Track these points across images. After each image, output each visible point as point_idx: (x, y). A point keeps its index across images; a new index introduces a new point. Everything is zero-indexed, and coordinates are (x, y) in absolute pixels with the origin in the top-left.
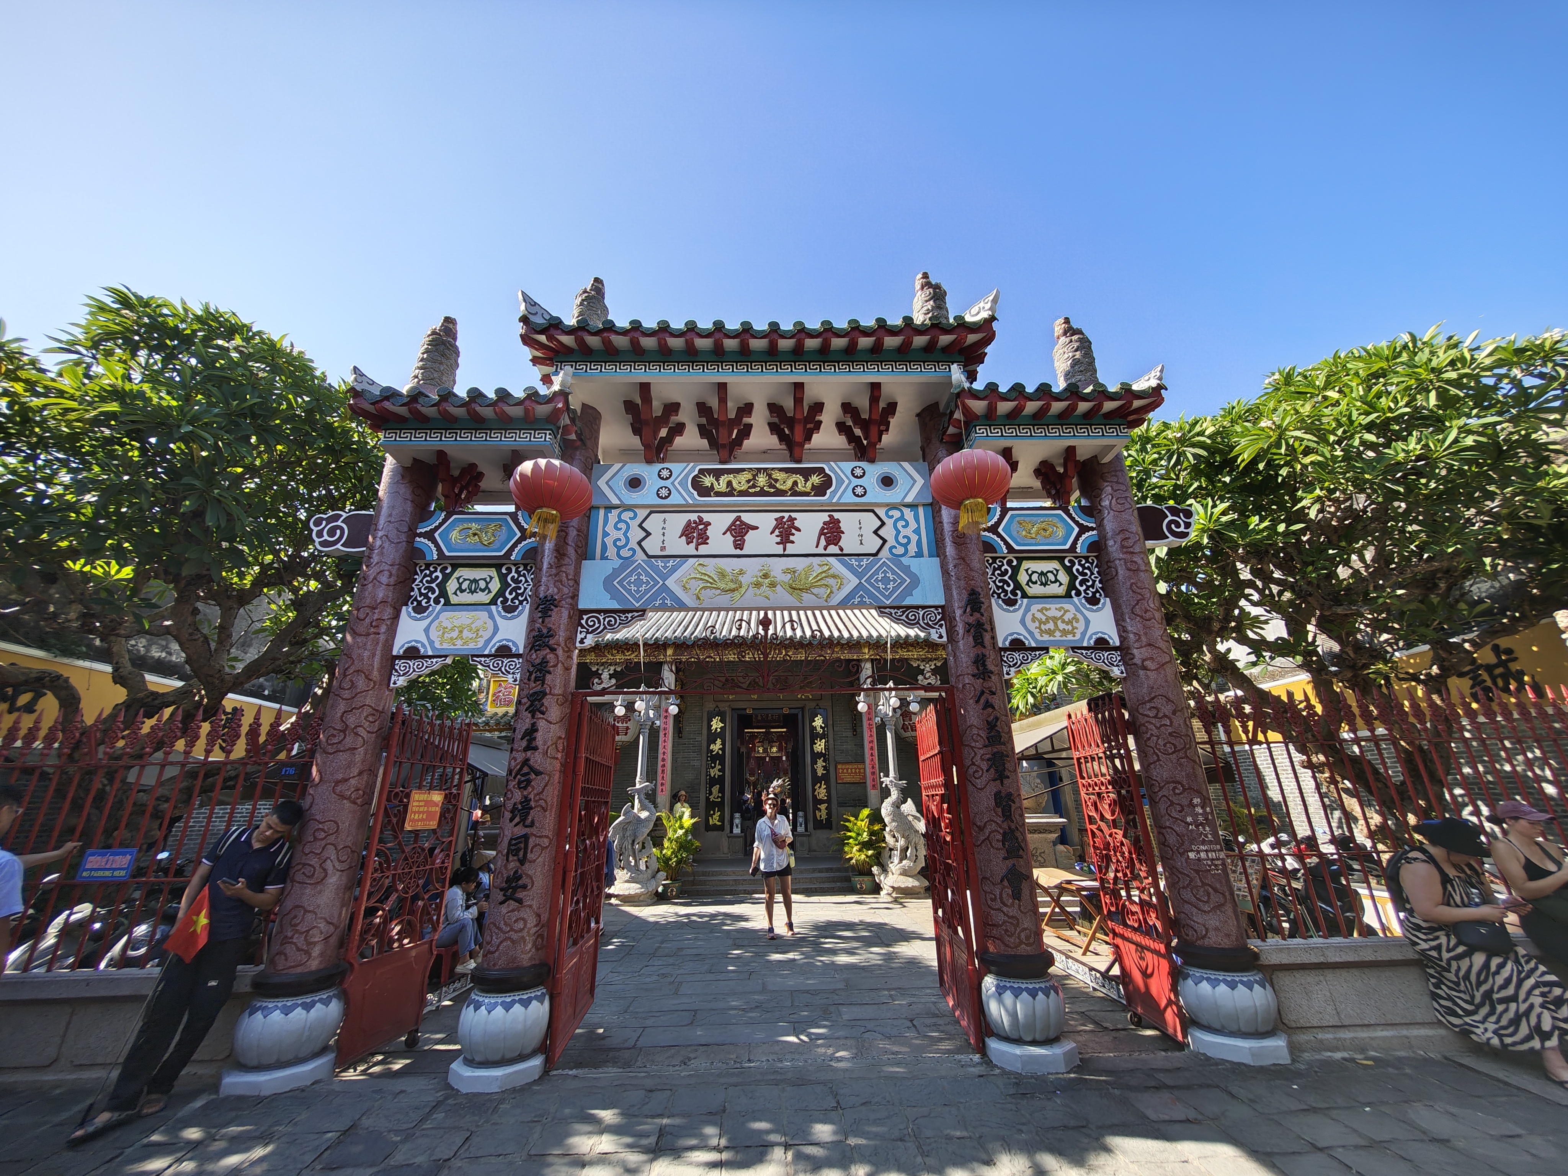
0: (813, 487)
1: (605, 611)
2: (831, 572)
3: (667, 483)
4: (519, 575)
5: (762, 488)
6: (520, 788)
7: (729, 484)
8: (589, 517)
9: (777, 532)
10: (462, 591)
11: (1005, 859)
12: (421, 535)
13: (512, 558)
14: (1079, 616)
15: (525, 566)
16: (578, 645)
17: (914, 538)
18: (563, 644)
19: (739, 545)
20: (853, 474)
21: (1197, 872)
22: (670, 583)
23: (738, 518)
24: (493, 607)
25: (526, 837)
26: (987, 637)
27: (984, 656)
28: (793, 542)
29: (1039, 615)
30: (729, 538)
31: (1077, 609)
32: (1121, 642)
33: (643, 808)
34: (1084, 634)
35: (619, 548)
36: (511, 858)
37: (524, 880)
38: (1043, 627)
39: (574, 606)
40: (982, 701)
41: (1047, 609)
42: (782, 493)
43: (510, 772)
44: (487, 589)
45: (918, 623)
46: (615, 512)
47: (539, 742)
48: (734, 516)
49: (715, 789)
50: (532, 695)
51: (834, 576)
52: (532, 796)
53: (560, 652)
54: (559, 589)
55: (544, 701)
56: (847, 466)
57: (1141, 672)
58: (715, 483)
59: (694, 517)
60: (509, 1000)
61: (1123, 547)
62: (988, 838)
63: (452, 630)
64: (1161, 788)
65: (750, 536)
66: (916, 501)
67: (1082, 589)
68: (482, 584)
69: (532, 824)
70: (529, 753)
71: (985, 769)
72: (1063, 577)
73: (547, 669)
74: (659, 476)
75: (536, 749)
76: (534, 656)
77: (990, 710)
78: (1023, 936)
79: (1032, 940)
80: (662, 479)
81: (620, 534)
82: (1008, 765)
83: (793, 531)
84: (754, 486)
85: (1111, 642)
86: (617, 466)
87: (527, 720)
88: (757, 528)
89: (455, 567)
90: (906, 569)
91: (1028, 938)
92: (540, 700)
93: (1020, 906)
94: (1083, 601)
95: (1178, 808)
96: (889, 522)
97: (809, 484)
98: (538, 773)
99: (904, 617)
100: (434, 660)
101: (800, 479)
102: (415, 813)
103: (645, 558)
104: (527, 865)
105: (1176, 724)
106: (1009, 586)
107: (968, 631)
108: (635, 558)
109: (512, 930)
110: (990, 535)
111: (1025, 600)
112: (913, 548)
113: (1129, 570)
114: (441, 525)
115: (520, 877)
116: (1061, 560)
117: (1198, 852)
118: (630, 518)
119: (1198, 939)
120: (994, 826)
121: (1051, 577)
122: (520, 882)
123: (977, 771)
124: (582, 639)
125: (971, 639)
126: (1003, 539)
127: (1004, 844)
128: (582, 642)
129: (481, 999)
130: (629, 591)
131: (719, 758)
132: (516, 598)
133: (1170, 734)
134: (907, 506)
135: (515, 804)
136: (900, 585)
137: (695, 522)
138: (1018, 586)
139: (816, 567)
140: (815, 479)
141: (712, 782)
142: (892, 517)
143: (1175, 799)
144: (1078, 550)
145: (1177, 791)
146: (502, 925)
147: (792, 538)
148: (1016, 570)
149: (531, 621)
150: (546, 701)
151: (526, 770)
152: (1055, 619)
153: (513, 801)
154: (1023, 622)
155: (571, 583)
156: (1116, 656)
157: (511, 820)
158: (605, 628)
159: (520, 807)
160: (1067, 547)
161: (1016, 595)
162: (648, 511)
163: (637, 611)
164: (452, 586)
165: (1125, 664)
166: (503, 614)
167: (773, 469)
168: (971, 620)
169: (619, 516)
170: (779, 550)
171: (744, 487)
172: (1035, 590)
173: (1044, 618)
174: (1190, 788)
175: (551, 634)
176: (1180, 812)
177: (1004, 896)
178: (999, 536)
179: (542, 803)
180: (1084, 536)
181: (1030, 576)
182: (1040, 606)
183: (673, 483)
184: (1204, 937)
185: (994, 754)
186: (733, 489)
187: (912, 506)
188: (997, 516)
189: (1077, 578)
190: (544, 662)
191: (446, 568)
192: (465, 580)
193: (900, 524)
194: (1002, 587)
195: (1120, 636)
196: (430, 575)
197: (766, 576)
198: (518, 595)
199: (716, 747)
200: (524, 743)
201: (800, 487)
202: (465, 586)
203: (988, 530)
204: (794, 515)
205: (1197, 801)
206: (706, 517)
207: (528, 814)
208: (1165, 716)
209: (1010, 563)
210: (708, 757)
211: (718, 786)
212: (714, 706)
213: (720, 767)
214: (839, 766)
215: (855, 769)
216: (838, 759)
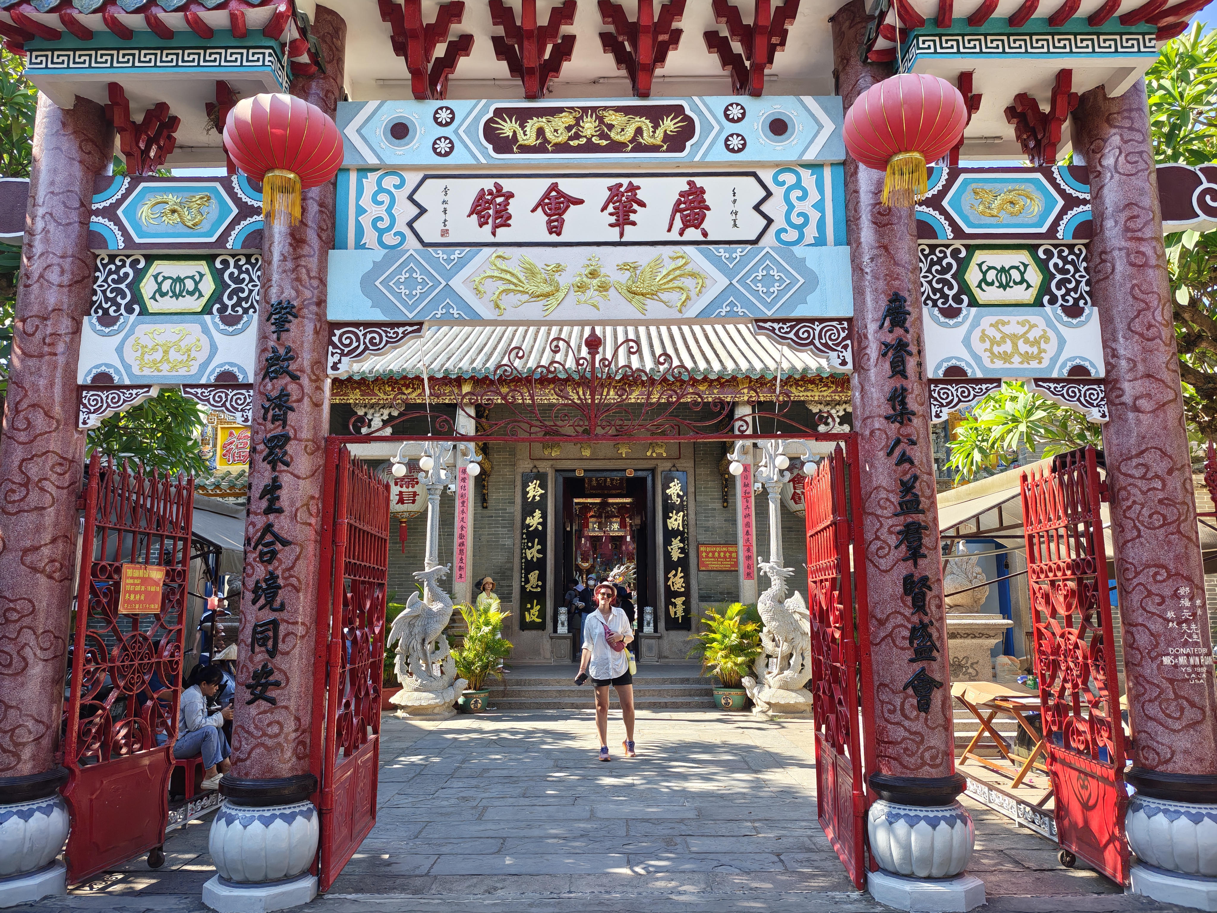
0: (667, 137)
1: (367, 325)
2: (688, 268)
3: (447, 131)
4: (241, 272)
5: (589, 140)
6: (262, 562)
7: (540, 132)
8: (335, 185)
9: (611, 209)
10: (163, 295)
11: (912, 661)
12: (97, 213)
13: (228, 246)
14: (1051, 334)
15: (248, 257)
16: (330, 371)
17: (814, 216)
18: (308, 370)
19: (555, 228)
20: (727, 116)
21: (1171, 681)
22: (456, 283)
23: (554, 187)
24: (207, 318)
25: (275, 624)
26: (911, 363)
27: (904, 389)
28: (634, 224)
29: (992, 332)
30: (541, 217)
31: (1049, 324)
32: (1108, 372)
33: (435, 598)
34: (1054, 360)
35: (381, 232)
36: (257, 649)
37: (277, 676)
38: (996, 349)
39: (321, 316)
40: (897, 453)
41: (1004, 323)
42: (617, 147)
43: (248, 540)
44: (196, 291)
45: (812, 343)
46: (373, 177)
47: (284, 502)
48: (547, 183)
49: (533, 576)
50: (271, 440)
51: (693, 275)
52: (279, 572)
53: (305, 381)
54: (297, 291)
55: (288, 448)
56: (718, 103)
57: (1131, 415)
58: (520, 132)
59: (488, 184)
60: (267, 814)
61: (1127, 229)
62: (890, 635)
63: (154, 349)
64: (1137, 574)
65: (572, 214)
66: (821, 159)
67: (1059, 293)
68: (190, 285)
69: (282, 608)
70: (271, 517)
71: (893, 545)
72: (1034, 276)
73: (289, 404)
74: (436, 119)
75: (280, 511)
76: (269, 386)
77: (907, 466)
78: (927, 755)
79: (938, 761)
80: (440, 124)
81: (380, 211)
82: (926, 541)
83: (635, 206)
84: (577, 136)
85: (1093, 372)
86: (372, 105)
87: (267, 474)
88: (580, 202)
89: (150, 259)
90: (800, 264)
91: (933, 758)
92: (282, 447)
93: (926, 720)
94: (1059, 311)
95: (1157, 600)
96: (778, 192)
97: (660, 133)
98: (285, 543)
99: (791, 335)
100: (134, 392)
101: (646, 124)
102: (130, 592)
103: (419, 246)
104: (279, 658)
105: (1170, 486)
106: (951, 288)
107: (884, 355)
108: (405, 246)
109: (265, 734)
110: (930, 210)
111: (974, 310)
112: (811, 232)
113: (1133, 265)
114: (125, 197)
115: (271, 672)
116: (1033, 249)
117: (1176, 656)
118: (395, 187)
119: (1160, 763)
120: (899, 620)
121: (1016, 275)
122: (271, 678)
123: (881, 548)
124: (335, 364)
125: (887, 366)
126: (948, 217)
127: (911, 643)
128: (335, 367)
129: (233, 813)
130: (398, 295)
131: (539, 535)
132: (238, 304)
133: (1160, 501)
134: (807, 166)
135: (257, 582)
136: (789, 286)
137: (490, 193)
138: (964, 289)
139: (667, 261)
140: (669, 125)
141: (529, 566)
142: (783, 183)
143: (1154, 589)
144: (1060, 235)
145: (1159, 578)
146: (252, 728)
147: (632, 217)
148: (963, 264)
149: (263, 337)
150: (291, 448)
151: (269, 538)
152: (1014, 338)
153: (254, 578)
154: (967, 342)
155: (315, 283)
156: (1098, 391)
157: (254, 602)
158: (366, 348)
159: (264, 586)
160: (1044, 230)
161: (961, 302)
162: (420, 176)
163: (411, 325)
164: (147, 287)
165: (1110, 403)
166: (222, 327)
167: (605, 108)
168: (890, 338)
169: (379, 182)
170: (613, 235)
171: (562, 138)
172: (992, 294)
173: (998, 336)
174: (1177, 574)
175: (291, 356)
176: (1160, 604)
177: (907, 706)
178: (943, 212)
179: (294, 581)
180: (1071, 214)
181: (985, 274)
182: (993, 319)
183: (456, 132)
184: (1167, 761)
185: (908, 526)
186: (546, 141)
187: (815, 166)
188: (943, 182)
189: (1053, 276)
190: (284, 395)
191: (137, 261)
192: (165, 278)
193: (796, 194)
194: (941, 291)
195: (1107, 363)
196: (117, 272)
197: (593, 274)
198: (240, 300)
199: (534, 521)
200: (264, 504)
201: (647, 139)
202: (166, 286)
203: (927, 202)
204: (636, 181)
205: (1184, 590)
206: (507, 185)
207: (275, 594)
208: (1157, 476)
209: (955, 253)
210: (523, 534)
211: (537, 572)
212: (531, 466)
213: (539, 547)
214: (702, 549)
215: (725, 552)
216: (701, 538)
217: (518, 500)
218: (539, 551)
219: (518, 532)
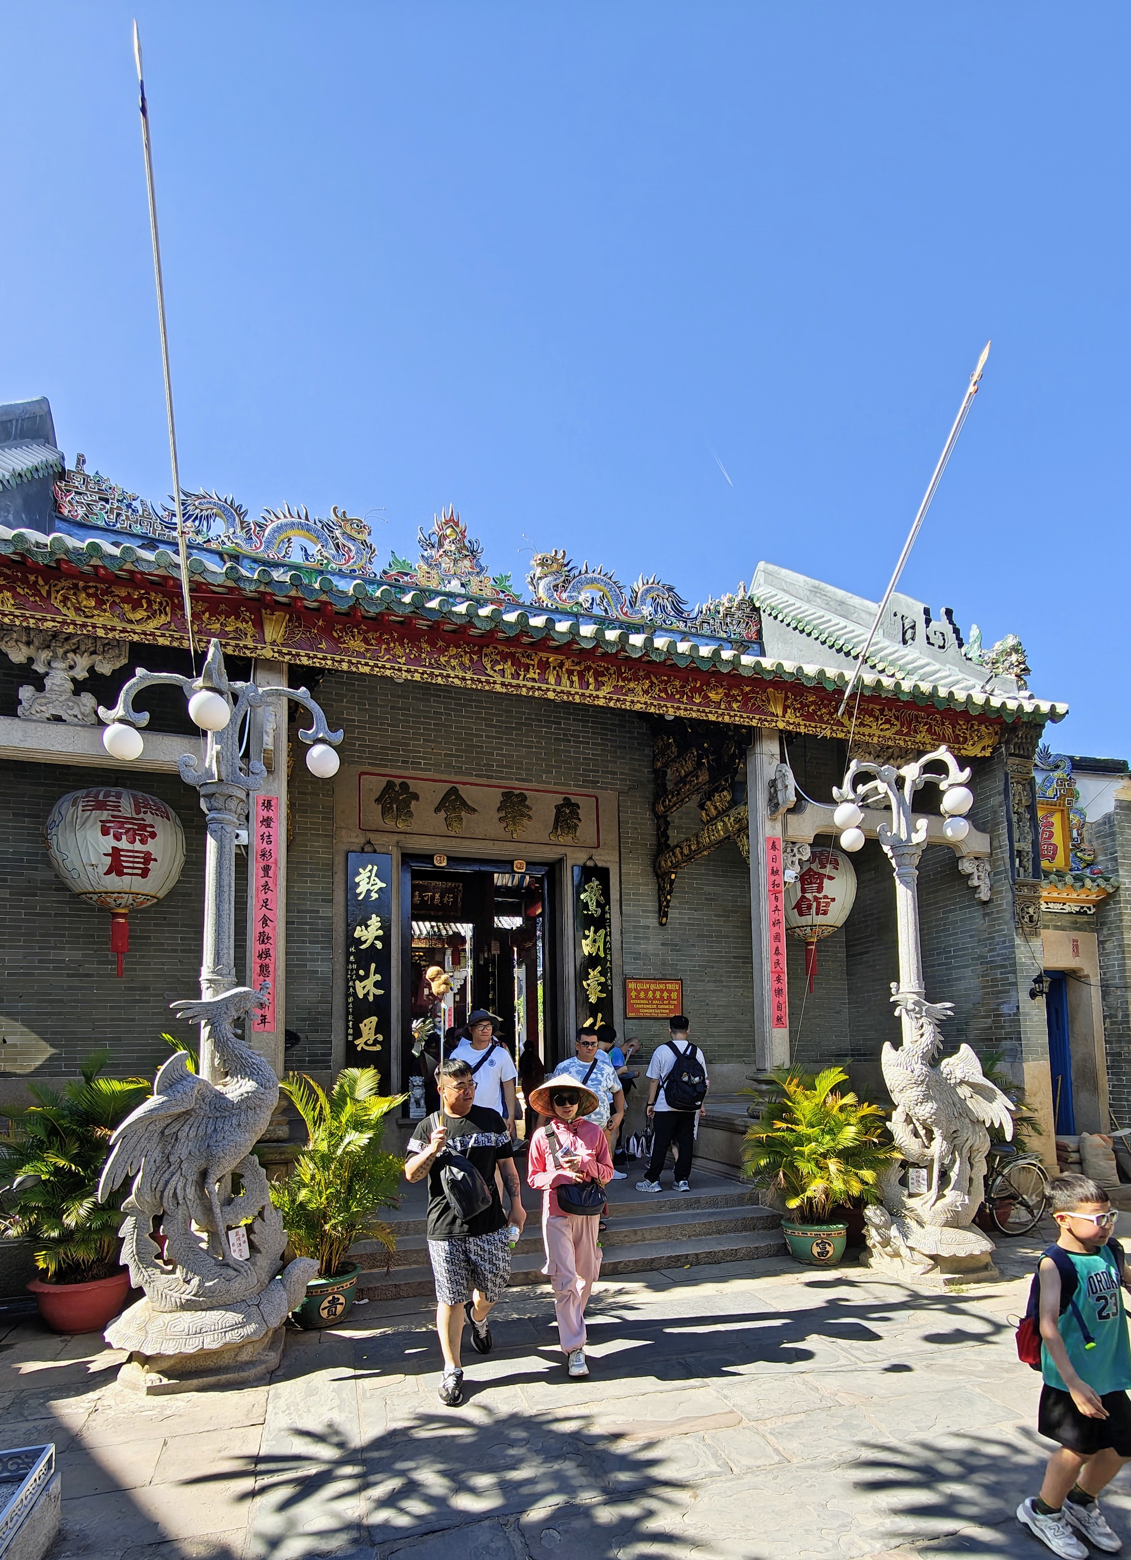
131: (378, 958)
141: (360, 1009)
199: (369, 933)
210: (348, 954)
211: (374, 1019)
212: (362, 840)
213: (378, 977)
214: (631, 985)
215: (662, 991)
216: (629, 969)
217: (339, 896)
218: (377, 985)
219: (340, 952)
